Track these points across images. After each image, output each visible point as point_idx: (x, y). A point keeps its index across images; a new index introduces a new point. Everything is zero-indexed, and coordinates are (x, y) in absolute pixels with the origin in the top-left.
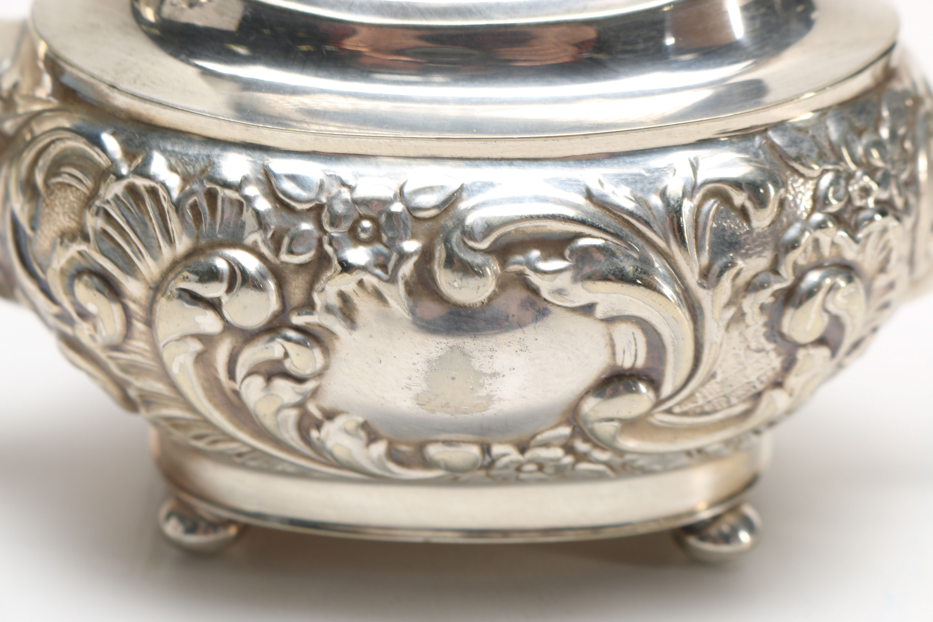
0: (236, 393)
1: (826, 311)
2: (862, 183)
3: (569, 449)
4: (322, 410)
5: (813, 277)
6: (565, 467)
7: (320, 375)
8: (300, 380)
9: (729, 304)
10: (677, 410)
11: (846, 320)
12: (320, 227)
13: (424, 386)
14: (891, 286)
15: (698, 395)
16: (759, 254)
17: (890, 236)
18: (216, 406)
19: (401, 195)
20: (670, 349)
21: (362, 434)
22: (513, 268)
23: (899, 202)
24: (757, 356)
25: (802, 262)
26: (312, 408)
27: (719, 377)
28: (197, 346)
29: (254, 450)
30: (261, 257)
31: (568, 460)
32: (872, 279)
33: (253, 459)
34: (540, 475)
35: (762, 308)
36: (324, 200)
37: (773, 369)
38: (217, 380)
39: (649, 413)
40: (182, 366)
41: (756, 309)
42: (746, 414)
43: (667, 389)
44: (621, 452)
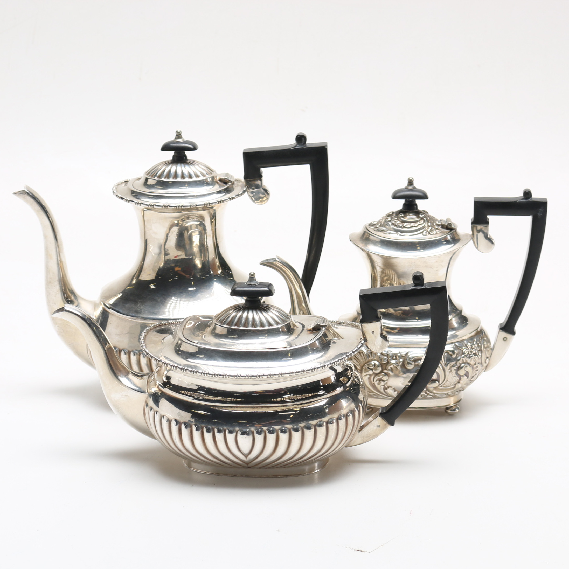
0: (374, 384)
1: (465, 370)
2: (471, 351)
3: (426, 393)
4: (387, 386)
5: (463, 365)
6: (426, 396)
7: (387, 380)
8: (384, 381)
9: (449, 369)
10: (443, 386)
11: (469, 372)
12: (388, 358)
13: (403, 382)
14: (477, 367)
15: (446, 384)
16: (454, 361)
17: (476, 359)
18: (371, 386)
19: (399, 353)
20: (440, 376)
21: (393, 390)
22: (416, 363)
23: (477, 354)
24: (455, 377)
25: (461, 363)
26: (386, 386)
27: (449, 381)
28: (369, 376)
29: (376, 394)
30: (379, 362)
31: (426, 395)
32: (473, 366)
33: (375, 396)
34: (421, 398)
35: (455, 370)
36: (388, 354)
37: (458, 380)
38: (371, 382)
39: (438, 387)
40: (366, 379)
41: (454, 370)
42: (454, 387)
43: (440, 382)
44: (434, 393)
